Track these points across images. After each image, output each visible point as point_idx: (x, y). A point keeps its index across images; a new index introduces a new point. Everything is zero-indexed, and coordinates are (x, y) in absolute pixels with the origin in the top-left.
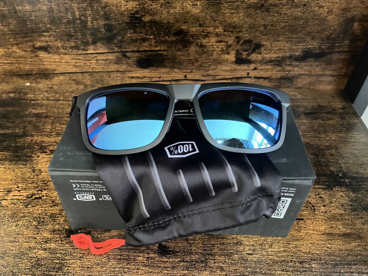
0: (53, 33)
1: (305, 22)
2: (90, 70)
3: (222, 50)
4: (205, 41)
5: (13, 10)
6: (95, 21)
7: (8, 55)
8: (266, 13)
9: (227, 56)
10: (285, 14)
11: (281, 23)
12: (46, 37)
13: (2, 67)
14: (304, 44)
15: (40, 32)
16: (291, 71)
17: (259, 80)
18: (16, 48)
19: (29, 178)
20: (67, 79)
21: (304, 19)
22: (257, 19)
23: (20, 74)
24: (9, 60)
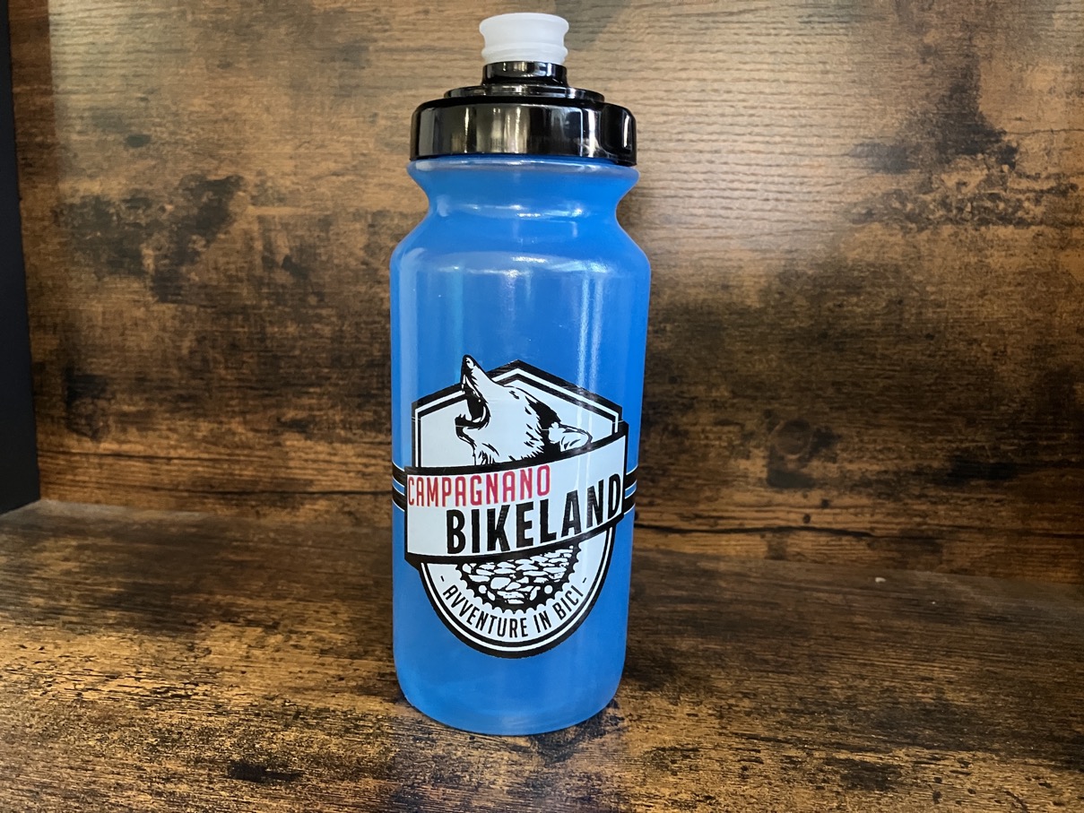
0: (330, 389)
1: (937, 378)
3: (731, 447)
4: (685, 419)
5: (258, 333)
7: (214, 439)
8: (834, 353)
9: (743, 464)
10: (884, 357)
11: (878, 380)
12: (313, 398)
13: (193, 469)
14: (950, 438)
15: (303, 386)
16: (927, 516)
17: (840, 540)
18: (239, 423)
19: (174, 659)
20: (335, 509)
21: (935, 371)
22: (813, 367)
23: (227, 490)
24: (212, 453)
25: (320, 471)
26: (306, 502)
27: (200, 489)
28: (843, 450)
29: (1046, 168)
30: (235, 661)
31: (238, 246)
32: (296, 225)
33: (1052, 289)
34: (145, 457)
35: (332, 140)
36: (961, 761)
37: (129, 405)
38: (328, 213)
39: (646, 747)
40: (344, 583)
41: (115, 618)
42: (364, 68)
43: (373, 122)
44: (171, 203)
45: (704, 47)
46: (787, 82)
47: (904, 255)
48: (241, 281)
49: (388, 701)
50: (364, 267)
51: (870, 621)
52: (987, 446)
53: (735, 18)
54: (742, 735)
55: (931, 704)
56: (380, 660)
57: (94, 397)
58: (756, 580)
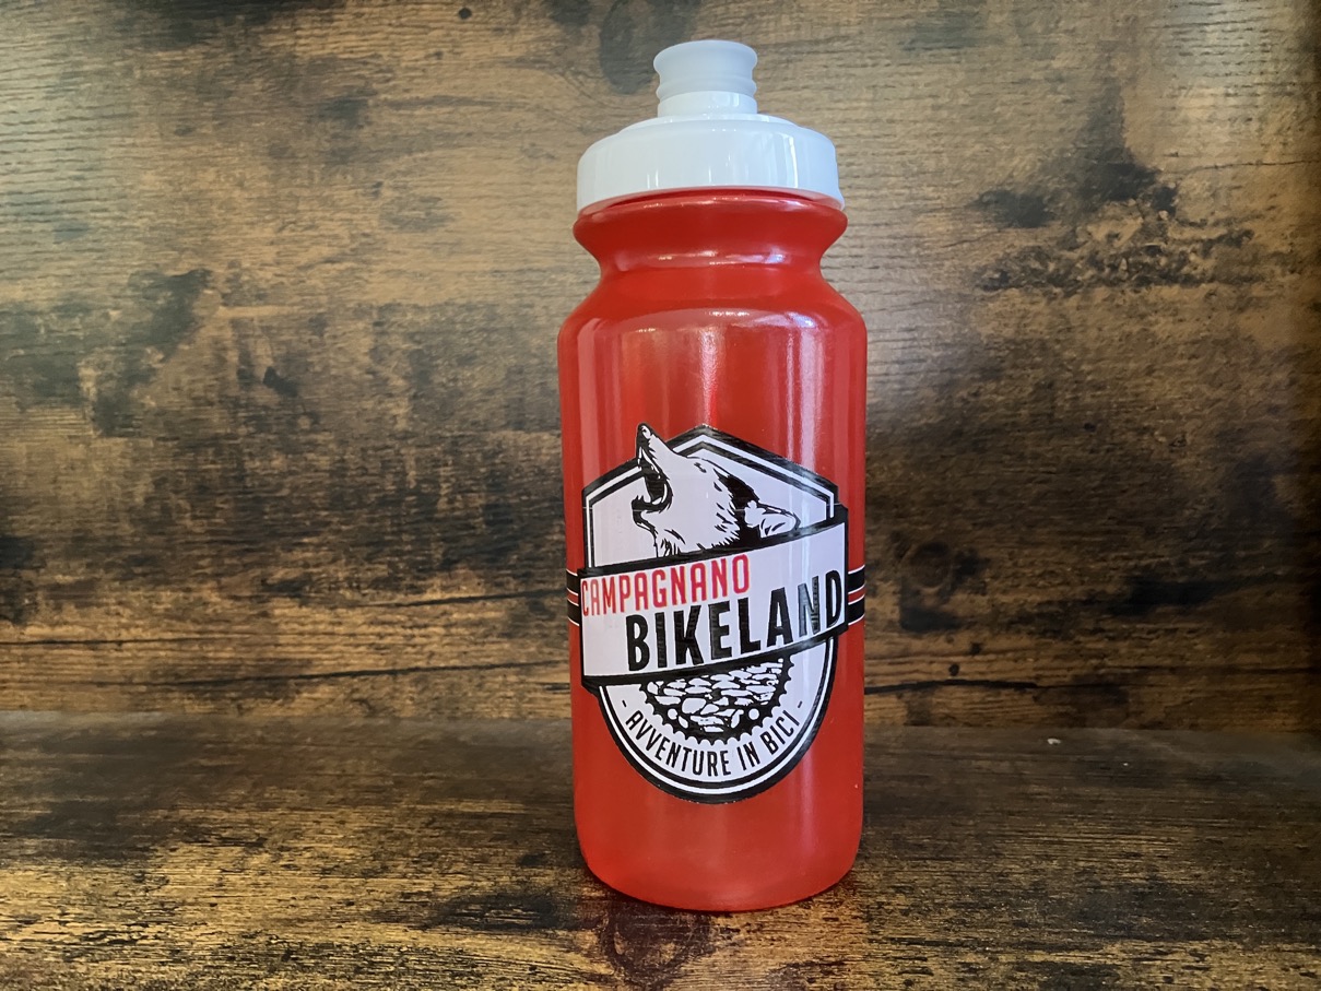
0: (331, 537)
1: (1104, 479)
2: (421, 664)
5: (234, 470)
6: (459, 497)
7: (180, 613)
8: (972, 455)
9: (869, 603)
10: (1036, 456)
11: (1030, 485)
12: (308, 551)
13: (152, 654)
14: (1125, 554)
15: (295, 535)
16: (1105, 656)
17: (999, 694)
18: (212, 589)
19: (116, 894)
20: (342, 696)
21: (1100, 470)
22: (949, 474)
23: (198, 679)
24: (178, 631)
25: (321, 647)
26: (302, 689)
27: (162, 680)
28: (994, 578)
29: (1213, 213)
30: (203, 891)
31: (208, 357)
32: (280, 329)
33: (1234, 360)
34: (86, 642)
35: (323, 218)
36: (1194, 953)
37: (64, 574)
38: (322, 310)
39: (773, 964)
40: (355, 786)
41: (36, 847)
42: (361, 127)
43: (376, 194)
44: (115, 309)
45: (787, 83)
46: (891, 121)
47: (1050, 326)
48: (211, 404)
49: (414, 928)
50: (370, 377)
51: (1050, 790)
52: (1173, 561)
53: (821, 47)
54: (900, 941)
55: (1143, 886)
56: (404, 877)
57: (16, 567)
58: (897, 751)
